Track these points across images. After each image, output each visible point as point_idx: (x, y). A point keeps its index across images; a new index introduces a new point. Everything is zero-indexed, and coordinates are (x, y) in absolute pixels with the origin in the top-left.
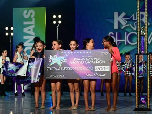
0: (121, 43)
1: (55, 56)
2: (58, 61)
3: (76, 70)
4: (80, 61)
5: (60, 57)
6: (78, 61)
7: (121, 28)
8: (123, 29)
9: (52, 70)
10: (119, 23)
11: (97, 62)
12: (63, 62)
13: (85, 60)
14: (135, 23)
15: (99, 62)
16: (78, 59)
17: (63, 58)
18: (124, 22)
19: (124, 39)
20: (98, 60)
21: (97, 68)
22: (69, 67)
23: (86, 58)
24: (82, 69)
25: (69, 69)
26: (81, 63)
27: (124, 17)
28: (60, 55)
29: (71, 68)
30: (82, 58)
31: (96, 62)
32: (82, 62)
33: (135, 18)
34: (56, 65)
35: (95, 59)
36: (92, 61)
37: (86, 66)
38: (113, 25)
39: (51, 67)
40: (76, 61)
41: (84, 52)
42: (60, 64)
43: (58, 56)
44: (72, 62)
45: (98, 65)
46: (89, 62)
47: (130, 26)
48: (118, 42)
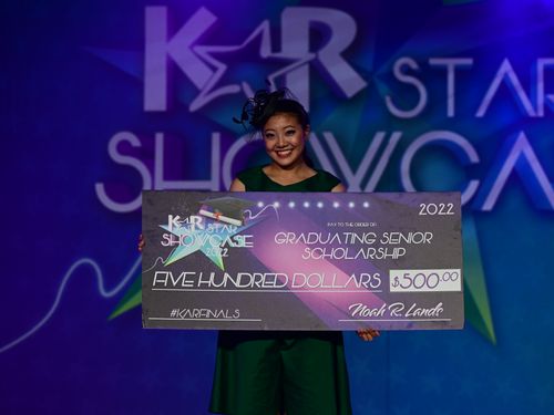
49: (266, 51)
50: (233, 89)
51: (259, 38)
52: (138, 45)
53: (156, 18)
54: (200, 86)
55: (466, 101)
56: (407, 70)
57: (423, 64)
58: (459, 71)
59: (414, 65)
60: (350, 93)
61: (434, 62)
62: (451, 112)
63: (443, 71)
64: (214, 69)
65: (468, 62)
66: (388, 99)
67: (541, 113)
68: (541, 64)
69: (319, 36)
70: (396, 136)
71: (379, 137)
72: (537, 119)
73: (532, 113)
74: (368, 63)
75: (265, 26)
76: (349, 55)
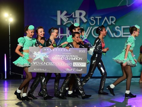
0: (63, 37)
1: (39, 52)
2: (41, 57)
3: (57, 65)
4: (61, 57)
5: (43, 53)
6: (59, 57)
7: (63, 24)
8: (65, 25)
10: (62, 20)
11: (76, 58)
12: (45, 58)
14: (74, 20)
15: (77, 59)
16: (59, 56)
17: (45, 54)
18: (66, 19)
19: (66, 34)
20: (76, 57)
21: (75, 64)
22: (51, 62)
26: (61, 59)
27: (66, 15)
31: (74, 59)
32: (63, 58)
33: (75, 16)
35: (73, 56)
36: (71, 58)
38: (57, 21)
41: (64, 50)
42: (43, 59)
44: (54, 58)
45: (76, 61)
46: (69, 58)
47: (70, 22)
48: (61, 36)
49: (73, 16)
50: (69, 22)
51: (72, 15)
52: (56, 16)
53: (59, 12)
54: (65, 21)
55: (100, 22)
56: (92, 19)
57: (95, 18)
58: (99, 19)
59: (93, 18)
60: (85, 22)
61: (96, 17)
62: (98, 24)
63: (97, 19)
64: (67, 19)
65: (101, 17)
66: (90, 23)
67: (110, 24)
68: (111, 17)
69: (81, 14)
70: (91, 28)
71: (89, 28)
72: (110, 25)
73: (109, 24)
74: (87, 18)
75: (73, 13)
76: (85, 17)
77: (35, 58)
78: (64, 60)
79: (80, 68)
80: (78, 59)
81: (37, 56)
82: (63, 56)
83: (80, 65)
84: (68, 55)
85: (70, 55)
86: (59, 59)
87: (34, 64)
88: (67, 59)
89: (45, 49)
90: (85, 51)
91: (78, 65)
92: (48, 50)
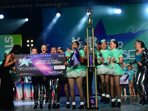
1: (24, 59)
2: (26, 63)
3: (40, 69)
4: (43, 62)
5: (27, 60)
6: (41, 62)
9: (21, 69)
13: (47, 61)
16: (41, 61)
17: (29, 60)
21: (56, 67)
23: (47, 60)
24: (45, 68)
25: (34, 68)
26: (44, 64)
28: (27, 58)
29: (36, 68)
30: (44, 60)
31: (55, 63)
32: (45, 63)
34: (24, 66)
37: (48, 65)
39: (21, 67)
40: (40, 62)
41: (46, 56)
42: (27, 65)
43: (26, 59)
44: (37, 63)
45: (56, 65)
46: (50, 62)
77: (20, 64)
78: (46, 65)
79: (60, 70)
80: (58, 62)
81: (23, 62)
82: (45, 61)
83: (60, 67)
84: (49, 60)
85: (50, 59)
86: (41, 64)
87: (20, 69)
88: (49, 63)
89: (29, 56)
90: (63, 55)
91: (58, 67)
92: (31, 56)
